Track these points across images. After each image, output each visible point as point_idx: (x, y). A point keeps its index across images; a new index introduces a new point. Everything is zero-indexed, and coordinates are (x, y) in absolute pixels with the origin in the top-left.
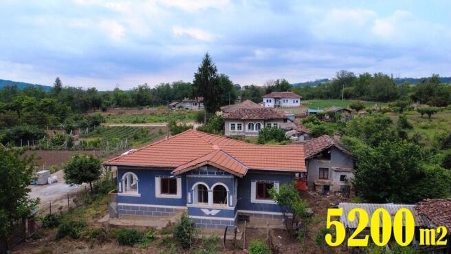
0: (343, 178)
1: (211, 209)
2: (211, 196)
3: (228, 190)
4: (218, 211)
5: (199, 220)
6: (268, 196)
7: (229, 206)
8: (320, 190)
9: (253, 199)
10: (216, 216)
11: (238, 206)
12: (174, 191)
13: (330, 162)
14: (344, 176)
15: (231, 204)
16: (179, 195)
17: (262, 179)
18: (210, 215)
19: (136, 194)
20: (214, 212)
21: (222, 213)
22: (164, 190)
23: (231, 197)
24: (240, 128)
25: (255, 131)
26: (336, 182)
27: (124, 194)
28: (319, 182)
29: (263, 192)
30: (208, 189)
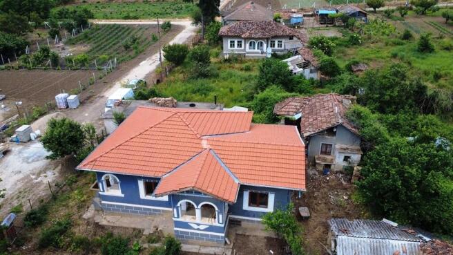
0: (346, 159)
1: (199, 224)
2: (198, 212)
3: (217, 209)
4: (207, 227)
5: (187, 233)
7: (219, 222)
8: (320, 169)
9: (246, 206)
10: (205, 230)
13: (334, 138)
14: (349, 157)
15: (221, 221)
17: (256, 189)
18: (198, 229)
19: (119, 194)
20: (202, 227)
21: (211, 229)
23: (221, 216)
24: (240, 45)
25: (256, 49)
26: (338, 162)
27: (106, 193)
28: (321, 159)
30: (195, 206)
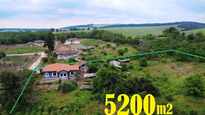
0: (86, 70)
1: (63, 77)
2: (63, 75)
3: (66, 74)
5: (62, 79)
6: (73, 74)
8: (82, 72)
9: (70, 75)
11: (68, 76)
12: (56, 75)
13: (84, 67)
16: (57, 76)
17: (72, 72)
19: (48, 76)
21: (66, 78)
22: (54, 75)
24: (62, 57)
25: (67, 57)
26: (85, 71)
27: (46, 76)
28: (82, 71)
29: (72, 74)
